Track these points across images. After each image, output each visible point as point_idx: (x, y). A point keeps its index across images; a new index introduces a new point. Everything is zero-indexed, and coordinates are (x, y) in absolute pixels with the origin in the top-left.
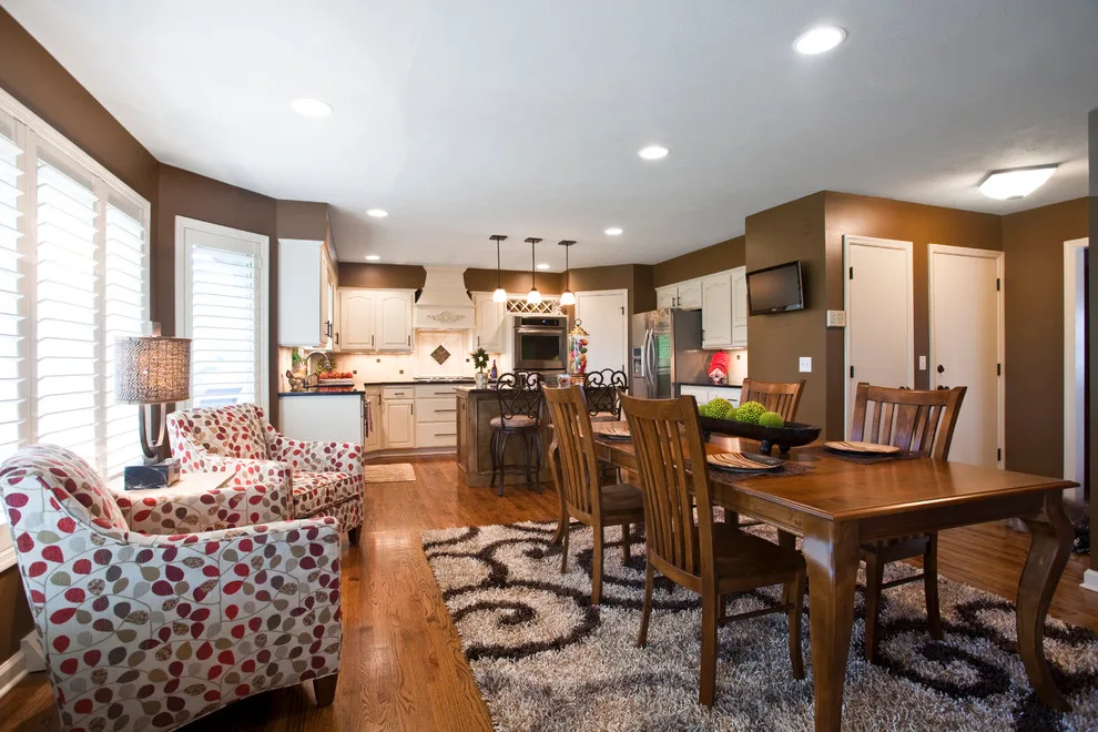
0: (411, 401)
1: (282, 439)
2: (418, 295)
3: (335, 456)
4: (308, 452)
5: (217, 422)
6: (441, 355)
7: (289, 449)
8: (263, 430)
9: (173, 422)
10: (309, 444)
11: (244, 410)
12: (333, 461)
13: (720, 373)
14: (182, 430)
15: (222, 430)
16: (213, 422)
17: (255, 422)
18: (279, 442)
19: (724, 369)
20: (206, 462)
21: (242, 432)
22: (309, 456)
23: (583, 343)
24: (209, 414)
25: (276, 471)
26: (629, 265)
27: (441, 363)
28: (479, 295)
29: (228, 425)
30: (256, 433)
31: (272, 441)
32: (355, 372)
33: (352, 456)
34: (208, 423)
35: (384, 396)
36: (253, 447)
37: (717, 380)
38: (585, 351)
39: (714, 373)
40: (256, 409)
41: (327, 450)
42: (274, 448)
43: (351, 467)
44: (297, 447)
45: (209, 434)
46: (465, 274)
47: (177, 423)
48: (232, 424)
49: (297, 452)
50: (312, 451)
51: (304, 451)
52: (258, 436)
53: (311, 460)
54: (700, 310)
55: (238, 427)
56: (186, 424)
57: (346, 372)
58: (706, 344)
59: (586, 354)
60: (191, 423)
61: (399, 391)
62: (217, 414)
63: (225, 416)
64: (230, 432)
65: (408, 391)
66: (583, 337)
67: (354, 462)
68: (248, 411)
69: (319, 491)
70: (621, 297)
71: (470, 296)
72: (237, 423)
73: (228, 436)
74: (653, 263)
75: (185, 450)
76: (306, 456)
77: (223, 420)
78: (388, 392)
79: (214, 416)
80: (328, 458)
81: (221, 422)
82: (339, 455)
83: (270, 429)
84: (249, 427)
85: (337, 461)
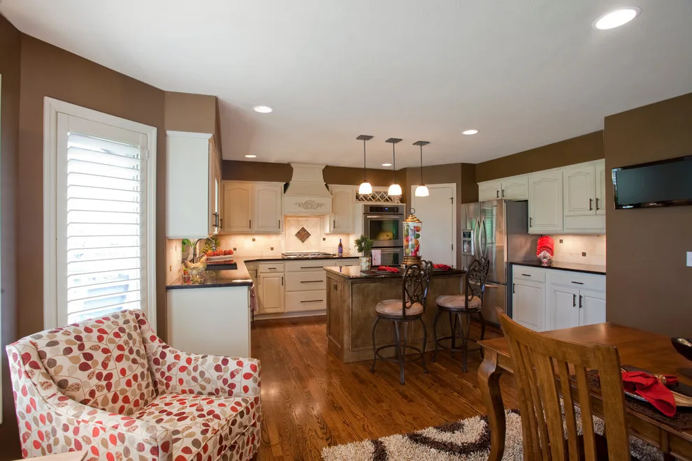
0: (282, 274)
1: (166, 351)
2: (286, 187)
3: (227, 376)
4: (195, 369)
5: (81, 347)
6: (303, 235)
7: (174, 364)
8: (144, 341)
9: (15, 356)
10: (196, 360)
11: (121, 321)
12: (225, 381)
13: (548, 255)
14: (27, 367)
15: (88, 357)
16: (75, 348)
17: (135, 335)
18: (163, 355)
19: (551, 251)
20: (54, 416)
21: (116, 353)
22: (197, 374)
23: (417, 229)
24: (72, 337)
25: (148, 447)
26: (456, 164)
27: (303, 242)
28: (336, 188)
29: (95, 348)
30: (135, 349)
31: (155, 354)
32: (235, 249)
33: (247, 376)
34: (68, 351)
35: (259, 271)
36: (130, 368)
37: (545, 260)
38: (418, 236)
39: (542, 254)
40: (137, 316)
41: (218, 368)
42: (156, 362)
43: (246, 389)
44: (183, 363)
45: (67, 368)
46: (324, 171)
47: (19, 358)
48: (103, 345)
49: (183, 369)
50: (200, 369)
51: (191, 367)
52: (138, 352)
53: (199, 379)
54: (526, 201)
55: (111, 347)
56: (34, 358)
57: (228, 249)
58: (532, 230)
59: (420, 239)
60: (41, 355)
61: (272, 266)
62: (84, 335)
63: (95, 334)
64: (99, 357)
65: (279, 266)
66: (416, 224)
67: (250, 383)
68: (127, 322)
69: (210, 444)
70: (451, 189)
71: (327, 187)
72: (111, 341)
73: (97, 363)
74: (477, 163)
75: (29, 396)
76: (193, 374)
77: (90, 341)
78: (263, 267)
79: (78, 338)
80: (219, 378)
81: (87, 345)
82: (233, 375)
83: (153, 338)
84: (127, 343)
85: (230, 381)
